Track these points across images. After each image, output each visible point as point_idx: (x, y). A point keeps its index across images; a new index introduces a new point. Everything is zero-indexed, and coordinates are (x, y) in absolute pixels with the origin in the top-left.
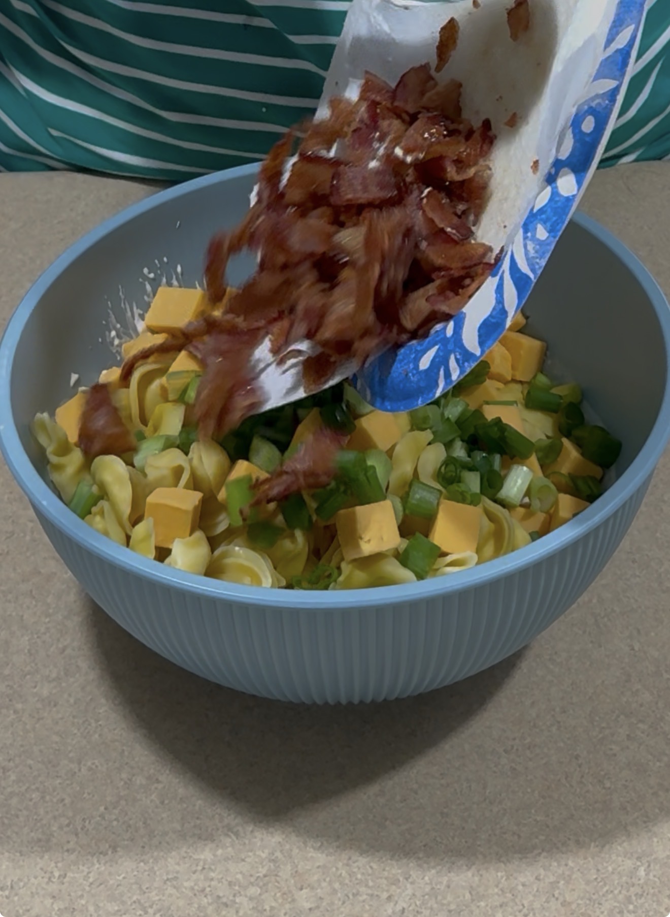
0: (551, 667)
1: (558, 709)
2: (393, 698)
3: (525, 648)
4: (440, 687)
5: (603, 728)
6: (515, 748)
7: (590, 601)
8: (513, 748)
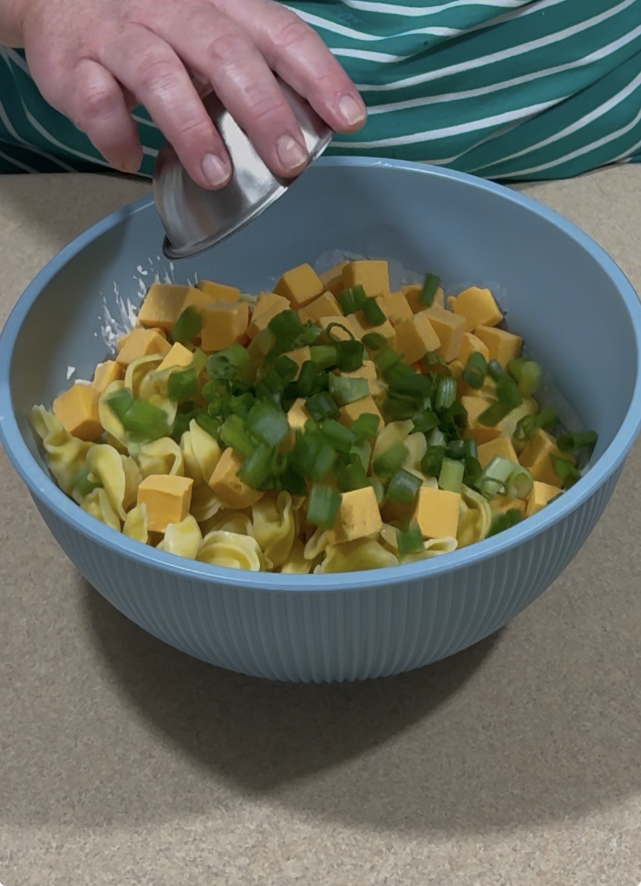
0: (528, 647)
1: (534, 687)
5: (577, 705)
6: (493, 724)
7: (565, 584)
8: (490, 724)
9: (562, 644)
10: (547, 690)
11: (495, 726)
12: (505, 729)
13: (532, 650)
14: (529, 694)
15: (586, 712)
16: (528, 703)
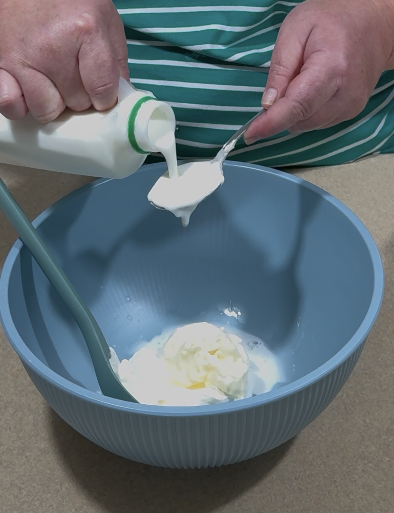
0: (321, 432)
1: (324, 455)
2: (220, 465)
3: (294, 438)
4: (246, 459)
5: (349, 466)
6: (301, 477)
7: (342, 396)
8: (299, 477)
9: (341, 430)
10: (332, 457)
11: (302, 478)
12: (308, 479)
13: (324, 434)
14: (321, 459)
15: (355, 469)
16: (321, 464)
